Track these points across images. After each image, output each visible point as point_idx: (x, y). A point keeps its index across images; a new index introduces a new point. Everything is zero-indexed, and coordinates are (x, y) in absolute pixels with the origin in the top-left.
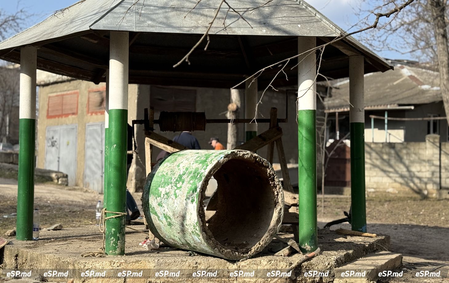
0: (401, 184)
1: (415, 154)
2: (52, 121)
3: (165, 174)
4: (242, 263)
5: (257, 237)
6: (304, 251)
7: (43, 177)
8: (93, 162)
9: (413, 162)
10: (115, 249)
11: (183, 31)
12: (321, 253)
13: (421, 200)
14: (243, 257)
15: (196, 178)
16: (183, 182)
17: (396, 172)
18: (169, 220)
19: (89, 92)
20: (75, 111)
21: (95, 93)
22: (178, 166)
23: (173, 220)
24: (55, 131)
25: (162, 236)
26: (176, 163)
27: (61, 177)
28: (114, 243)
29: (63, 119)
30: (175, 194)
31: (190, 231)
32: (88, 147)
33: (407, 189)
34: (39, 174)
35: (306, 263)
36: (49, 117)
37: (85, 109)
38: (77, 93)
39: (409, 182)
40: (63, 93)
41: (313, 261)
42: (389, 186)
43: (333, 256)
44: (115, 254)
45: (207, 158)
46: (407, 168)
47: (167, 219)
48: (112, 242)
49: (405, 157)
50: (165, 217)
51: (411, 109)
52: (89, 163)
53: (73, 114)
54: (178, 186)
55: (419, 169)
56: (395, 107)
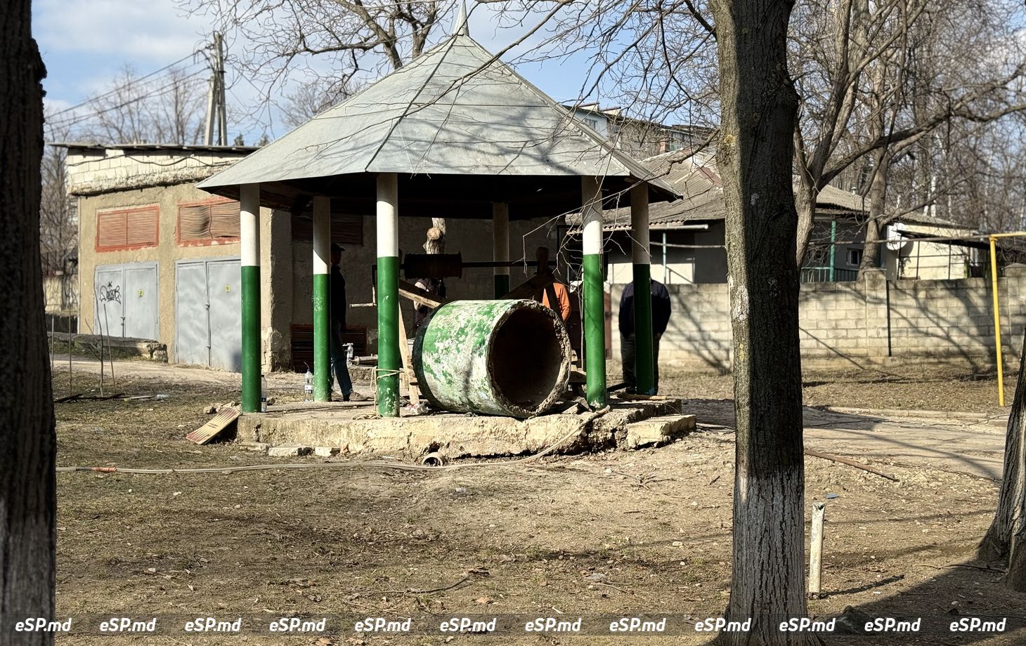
0: (689, 352)
1: (709, 302)
2: (106, 256)
3: (441, 327)
4: (529, 421)
5: (542, 395)
6: (594, 409)
7: (122, 350)
8: (191, 325)
9: (705, 315)
10: (391, 410)
11: (462, 171)
12: (611, 410)
13: (720, 375)
14: (531, 415)
15: (482, 330)
16: (466, 335)
17: (681, 332)
18: (449, 377)
19: (180, 207)
20: (153, 240)
21: (191, 210)
22: (457, 318)
23: (455, 377)
24: (112, 273)
25: (436, 396)
26: (452, 316)
27: (156, 349)
28: (390, 404)
29: (130, 253)
30: (458, 350)
31: (476, 387)
32: (181, 300)
33: (699, 360)
34: (114, 345)
35: (597, 419)
36: (99, 249)
37: (173, 237)
38: (156, 208)
39: (702, 348)
40: (127, 208)
41: (605, 417)
42: (671, 355)
43: (625, 413)
44: (391, 416)
45: (491, 309)
46: (697, 324)
47: (446, 376)
48: (387, 402)
49: (695, 308)
50: (445, 375)
51: (704, 229)
52: (184, 326)
53: (150, 244)
54: (461, 339)
55: (716, 326)
56: (677, 226)
